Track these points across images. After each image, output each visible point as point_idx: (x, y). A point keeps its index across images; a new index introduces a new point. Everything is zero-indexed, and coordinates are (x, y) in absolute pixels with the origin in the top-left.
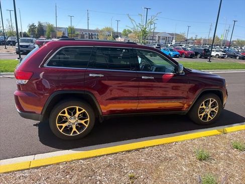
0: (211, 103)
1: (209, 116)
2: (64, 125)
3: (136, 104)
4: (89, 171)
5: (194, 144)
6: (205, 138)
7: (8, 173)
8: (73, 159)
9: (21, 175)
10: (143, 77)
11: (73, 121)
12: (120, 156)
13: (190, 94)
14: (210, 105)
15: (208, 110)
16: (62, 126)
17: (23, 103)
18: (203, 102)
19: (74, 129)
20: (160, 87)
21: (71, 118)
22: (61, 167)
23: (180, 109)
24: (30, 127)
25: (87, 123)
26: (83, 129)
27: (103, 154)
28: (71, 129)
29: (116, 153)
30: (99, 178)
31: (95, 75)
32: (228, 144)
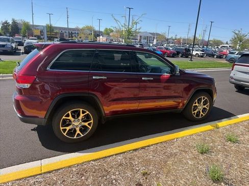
0: (203, 101)
1: (201, 113)
2: (68, 128)
3: (137, 104)
4: (102, 171)
5: (194, 139)
6: (201, 133)
7: (20, 179)
8: (84, 161)
9: (35, 180)
10: (143, 78)
11: (77, 124)
12: (129, 156)
14: (202, 103)
15: (200, 107)
16: (66, 129)
17: (24, 107)
18: (196, 101)
19: (78, 132)
21: (74, 121)
22: (74, 169)
23: (176, 107)
25: (90, 125)
26: (87, 131)
27: (112, 154)
28: (75, 131)
29: (124, 153)
30: (113, 177)
31: (98, 78)
32: (222, 137)
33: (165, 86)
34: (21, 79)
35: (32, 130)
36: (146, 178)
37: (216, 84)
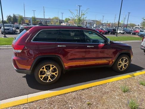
1: (123, 67)
3: (84, 62)
4: (63, 102)
5: (119, 83)
6: (124, 80)
7: (15, 106)
8: (53, 95)
9: (24, 107)
10: (88, 46)
11: (49, 73)
12: (79, 93)
13: (113, 56)
14: (124, 61)
15: (123, 64)
16: (42, 77)
17: (18, 63)
18: (121, 60)
21: (47, 72)
22: (47, 101)
23: (108, 64)
25: (56, 74)
26: (54, 78)
27: (69, 92)
28: (48, 78)
29: (76, 91)
30: (70, 106)
31: (61, 46)
32: (137, 82)
33: (101, 51)
34: (16, 47)
35: (23, 77)
36: (90, 107)
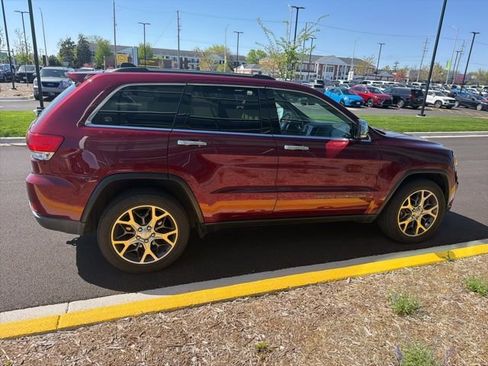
0: (423, 199)
2: (127, 243)
3: (273, 202)
4: (175, 336)
6: (410, 270)
7: (14, 338)
8: (145, 312)
9: (39, 343)
10: (286, 147)
11: (145, 235)
12: (238, 306)
13: (382, 182)
14: (421, 204)
15: (417, 213)
16: (123, 246)
18: (409, 198)
19: (148, 251)
20: (323, 167)
21: (140, 230)
22: (120, 327)
23: (361, 211)
24: (60, 247)
25: (172, 239)
26: (165, 251)
27: (205, 301)
28: (142, 250)
29: (231, 300)
30: (195, 349)
31: (188, 143)
35: (68, 243)
36: (263, 359)
37: (456, 164)
